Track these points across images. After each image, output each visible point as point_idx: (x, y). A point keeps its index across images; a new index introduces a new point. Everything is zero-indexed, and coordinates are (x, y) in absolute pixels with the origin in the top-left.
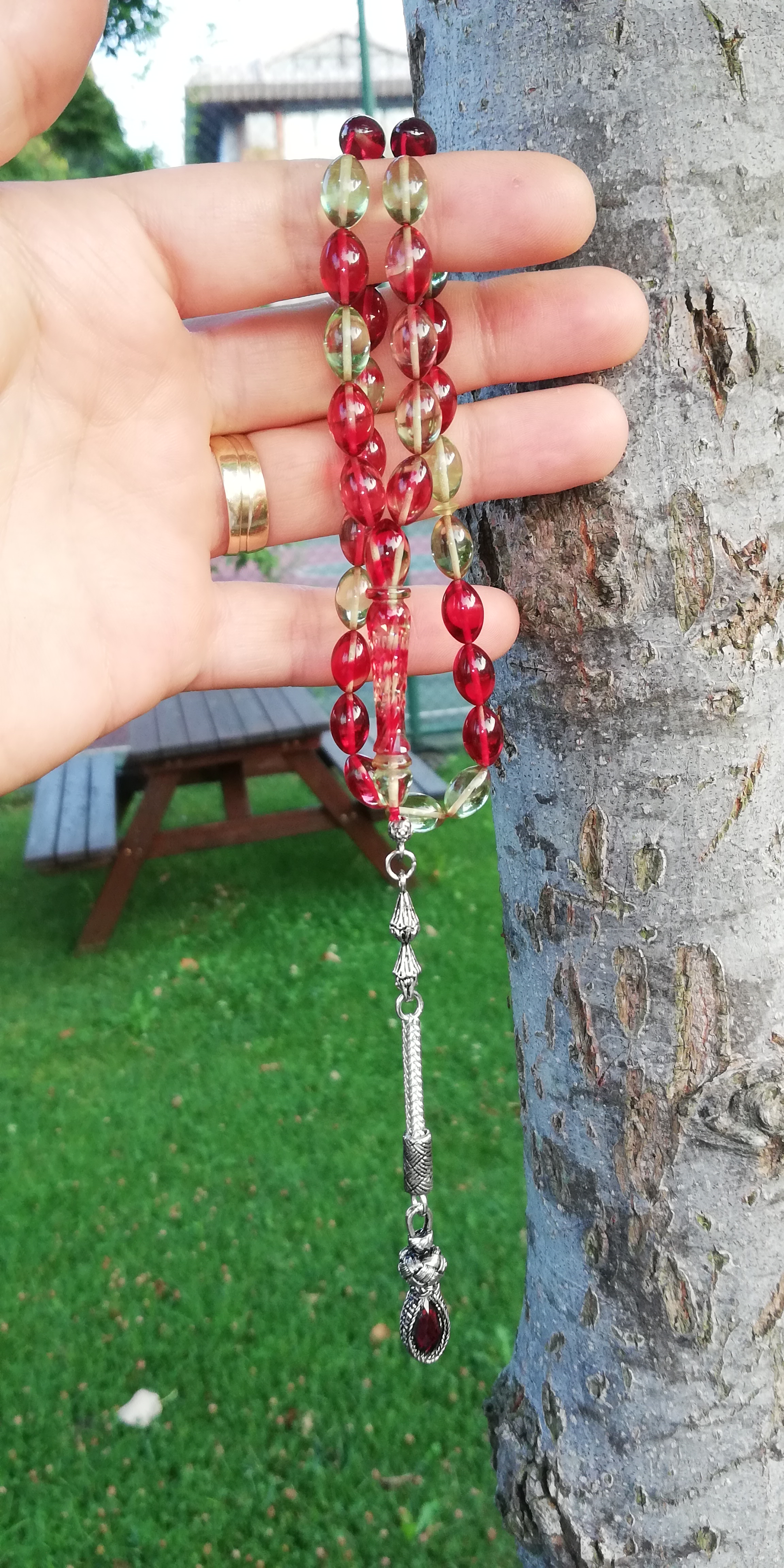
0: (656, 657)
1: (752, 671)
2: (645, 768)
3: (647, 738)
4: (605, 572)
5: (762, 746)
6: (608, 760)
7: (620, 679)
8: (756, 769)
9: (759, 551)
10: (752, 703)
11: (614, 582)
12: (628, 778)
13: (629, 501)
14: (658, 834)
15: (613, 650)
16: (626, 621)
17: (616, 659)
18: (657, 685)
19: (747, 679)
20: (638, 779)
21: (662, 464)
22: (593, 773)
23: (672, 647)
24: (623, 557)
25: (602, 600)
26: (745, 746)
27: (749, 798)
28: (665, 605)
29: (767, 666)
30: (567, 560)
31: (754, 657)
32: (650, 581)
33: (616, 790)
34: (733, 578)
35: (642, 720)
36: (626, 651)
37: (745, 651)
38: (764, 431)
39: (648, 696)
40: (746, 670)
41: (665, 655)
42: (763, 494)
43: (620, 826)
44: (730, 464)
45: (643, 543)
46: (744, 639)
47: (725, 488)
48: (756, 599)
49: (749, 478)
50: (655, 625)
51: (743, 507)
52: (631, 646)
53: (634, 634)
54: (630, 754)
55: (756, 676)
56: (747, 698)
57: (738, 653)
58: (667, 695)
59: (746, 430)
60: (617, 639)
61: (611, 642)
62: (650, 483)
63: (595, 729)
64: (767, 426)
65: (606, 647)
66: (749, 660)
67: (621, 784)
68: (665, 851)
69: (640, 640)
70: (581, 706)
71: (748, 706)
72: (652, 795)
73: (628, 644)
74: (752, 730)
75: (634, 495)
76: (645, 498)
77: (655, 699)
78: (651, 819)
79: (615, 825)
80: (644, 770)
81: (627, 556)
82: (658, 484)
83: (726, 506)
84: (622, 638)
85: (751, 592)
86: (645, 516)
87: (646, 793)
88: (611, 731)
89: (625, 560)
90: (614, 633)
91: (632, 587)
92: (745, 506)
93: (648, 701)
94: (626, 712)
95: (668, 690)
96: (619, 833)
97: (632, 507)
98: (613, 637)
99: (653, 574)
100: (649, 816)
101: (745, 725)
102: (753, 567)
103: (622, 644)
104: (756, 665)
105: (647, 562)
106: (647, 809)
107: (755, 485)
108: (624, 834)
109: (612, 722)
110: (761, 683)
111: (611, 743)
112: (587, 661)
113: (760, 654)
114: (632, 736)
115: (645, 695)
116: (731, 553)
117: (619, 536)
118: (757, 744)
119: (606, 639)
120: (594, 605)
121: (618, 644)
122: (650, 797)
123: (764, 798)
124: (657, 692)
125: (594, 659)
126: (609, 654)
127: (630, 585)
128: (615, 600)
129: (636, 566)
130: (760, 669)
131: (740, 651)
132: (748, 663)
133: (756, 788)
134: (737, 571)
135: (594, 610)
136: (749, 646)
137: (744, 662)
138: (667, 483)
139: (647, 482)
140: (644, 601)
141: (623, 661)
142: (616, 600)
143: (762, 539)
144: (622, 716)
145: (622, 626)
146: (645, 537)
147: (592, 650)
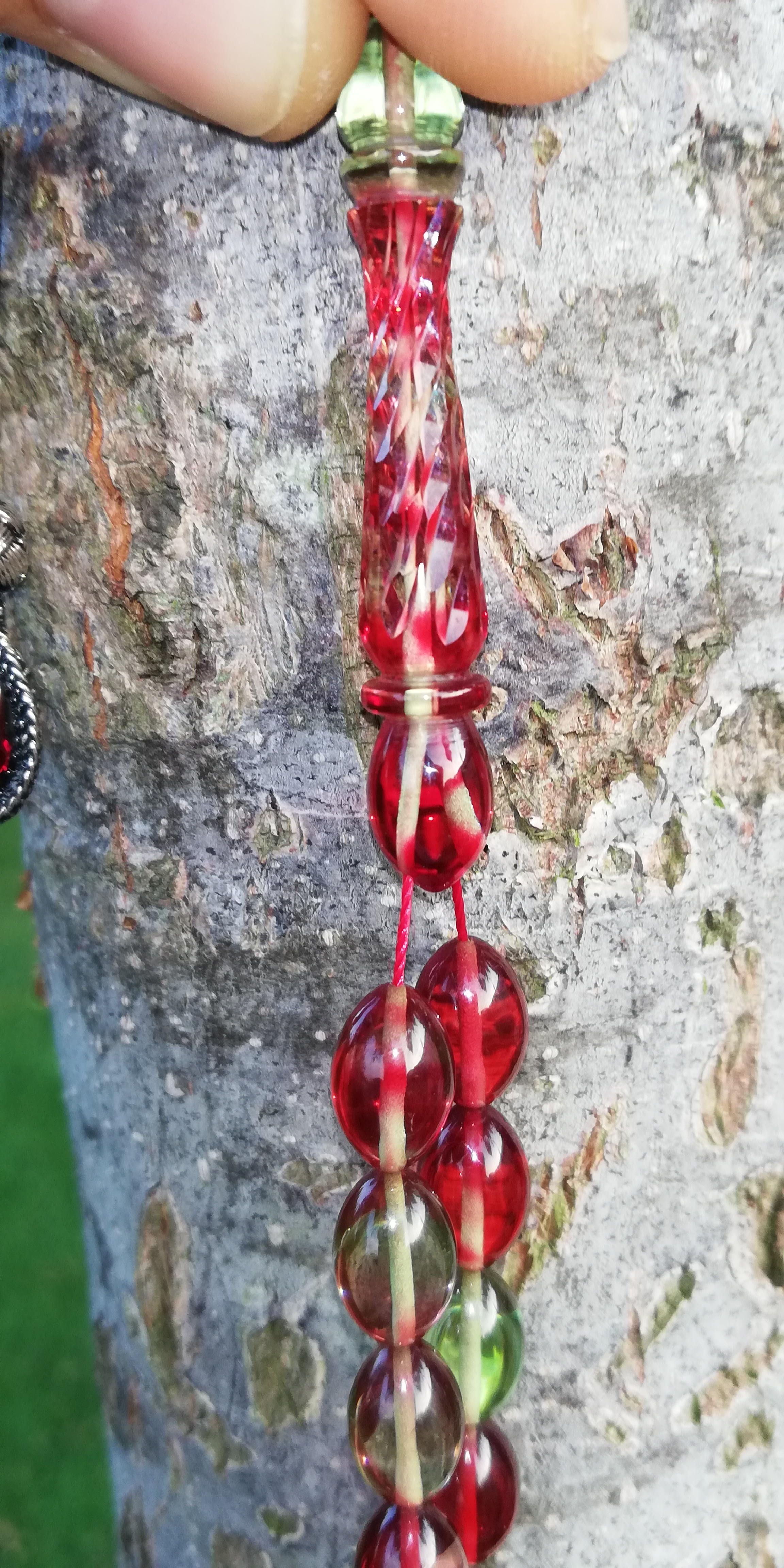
0: (295, 840)
1: (576, 906)
2: (272, 1130)
3: (275, 1054)
4: (149, 581)
5: (602, 1111)
6: (183, 1084)
7: (203, 887)
8: (578, 1172)
9: (613, 558)
10: (574, 993)
11: (178, 611)
12: (229, 1144)
13: (207, 371)
14: (303, 1302)
15: (183, 804)
16: (211, 726)
17: (193, 830)
18: (297, 919)
19: (558, 929)
20: (253, 1154)
21: (306, 258)
22: (155, 1108)
23: (339, 816)
24: (197, 541)
25: (150, 660)
26: (547, 1108)
27: (552, 1244)
28: (318, 697)
29: (626, 893)
30: (64, 533)
31: (582, 869)
32: (276, 618)
33: (203, 1165)
34: (523, 636)
35: (261, 1003)
36: (216, 812)
37: (556, 850)
38: (648, 180)
39: (273, 942)
40: (557, 904)
41: (320, 837)
42: (640, 383)
43: (217, 1256)
44: (527, 275)
45: (246, 502)
46: (559, 814)
47: (507, 351)
48: (597, 700)
49: (590, 328)
50: (290, 749)
51: (564, 419)
52: (229, 799)
53: (232, 767)
54: (235, 1086)
55: (589, 923)
56: (558, 978)
57: (532, 852)
58: (324, 948)
59: (585, 170)
60: (193, 775)
61: (178, 781)
62: (272, 321)
63: (154, 1001)
64: (659, 164)
65: (168, 791)
66: (568, 874)
67: (214, 1155)
68: (322, 1348)
69: (251, 788)
70: (124, 935)
71: (562, 1000)
72: (289, 1200)
73: (220, 793)
74: (572, 1064)
75: (220, 353)
76: (254, 364)
77: (292, 954)
78: (288, 1261)
79: (204, 1249)
80: (267, 1132)
81: (209, 539)
82: (294, 323)
83: (507, 411)
84: (204, 772)
85: (577, 681)
86: (253, 422)
87: (276, 1193)
88: (188, 1015)
89: (203, 552)
90: (182, 757)
91: (226, 633)
92: (571, 415)
93: (275, 956)
94: (221, 973)
95: (328, 937)
96: (214, 1275)
97: (211, 388)
98: (180, 768)
99: (281, 600)
100: (283, 1252)
101: (550, 1053)
102: (591, 608)
103: (206, 792)
104: (589, 893)
105: (263, 561)
106: (277, 1234)
107: (610, 352)
108: (226, 1279)
109: (191, 993)
110: (604, 938)
111: (189, 1046)
112: (128, 819)
113: (602, 857)
114: (239, 1039)
115: (264, 938)
116: (519, 557)
117: (179, 477)
118: (585, 1102)
119: (166, 770)
120: (130, 671)
121: (196, 786)
122: (283, 1205)
123: (601, 1242)
124: (296, 935)
125: (144, 820)
126: (175, 813)
127: (218, 627)
128: (181, 665)
129: (235, 573)
130: (603, 900)
131: (541, 848)
132: (563, 886)
133: (578, 1216)
134: (537, 615)
135: (131, 685)
136: (567, 837)
137: (553, 880)
138: (318, 321)
139: (260, 314)
140: (257, 678)
141: (209, 837)
142: (183, 666)
143: (626, 524)
144: (211, 983)
145: (198, 742)
146: (253, 485)
147: (137, 794)
